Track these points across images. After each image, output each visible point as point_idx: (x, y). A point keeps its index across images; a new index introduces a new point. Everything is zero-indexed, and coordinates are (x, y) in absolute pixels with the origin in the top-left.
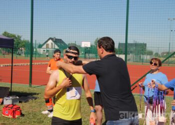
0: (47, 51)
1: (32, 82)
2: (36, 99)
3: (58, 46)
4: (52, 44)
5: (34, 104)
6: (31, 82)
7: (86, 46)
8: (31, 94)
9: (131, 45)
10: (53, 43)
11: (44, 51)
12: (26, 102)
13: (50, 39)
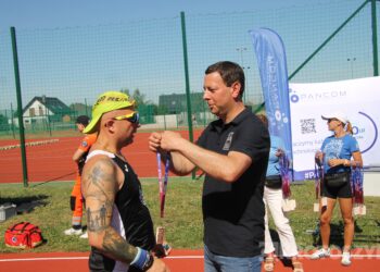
0: (33, 121)
1: (30, 178)
2: (45, 204)
3: (53, 111)
5: (44, 214)
6: (26, 177)
8: (34, 198)
10: (43, 107)
11: (27, 121)
12: (29, 212)
13: (36, 99)
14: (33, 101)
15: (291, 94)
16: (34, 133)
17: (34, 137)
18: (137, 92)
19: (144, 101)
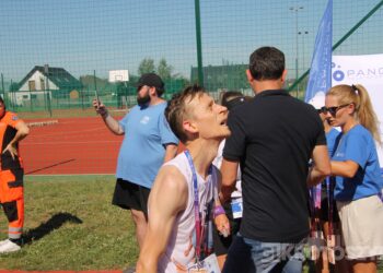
0: (33, 97)
3: (57, 84)
7: (119, 79)
9: (212, 69)
10: (45, 78)
11: (25, 97)
13: (37, 68)
14: (33, 72)
15: (334, 70)
16: (32, 112)
17: (32, 116)
18: (163, 63)
19: (172, 74)
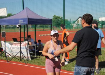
0: (78, 25)
4: (81, 20)
7: (102, 20)
14: (79, 18)
